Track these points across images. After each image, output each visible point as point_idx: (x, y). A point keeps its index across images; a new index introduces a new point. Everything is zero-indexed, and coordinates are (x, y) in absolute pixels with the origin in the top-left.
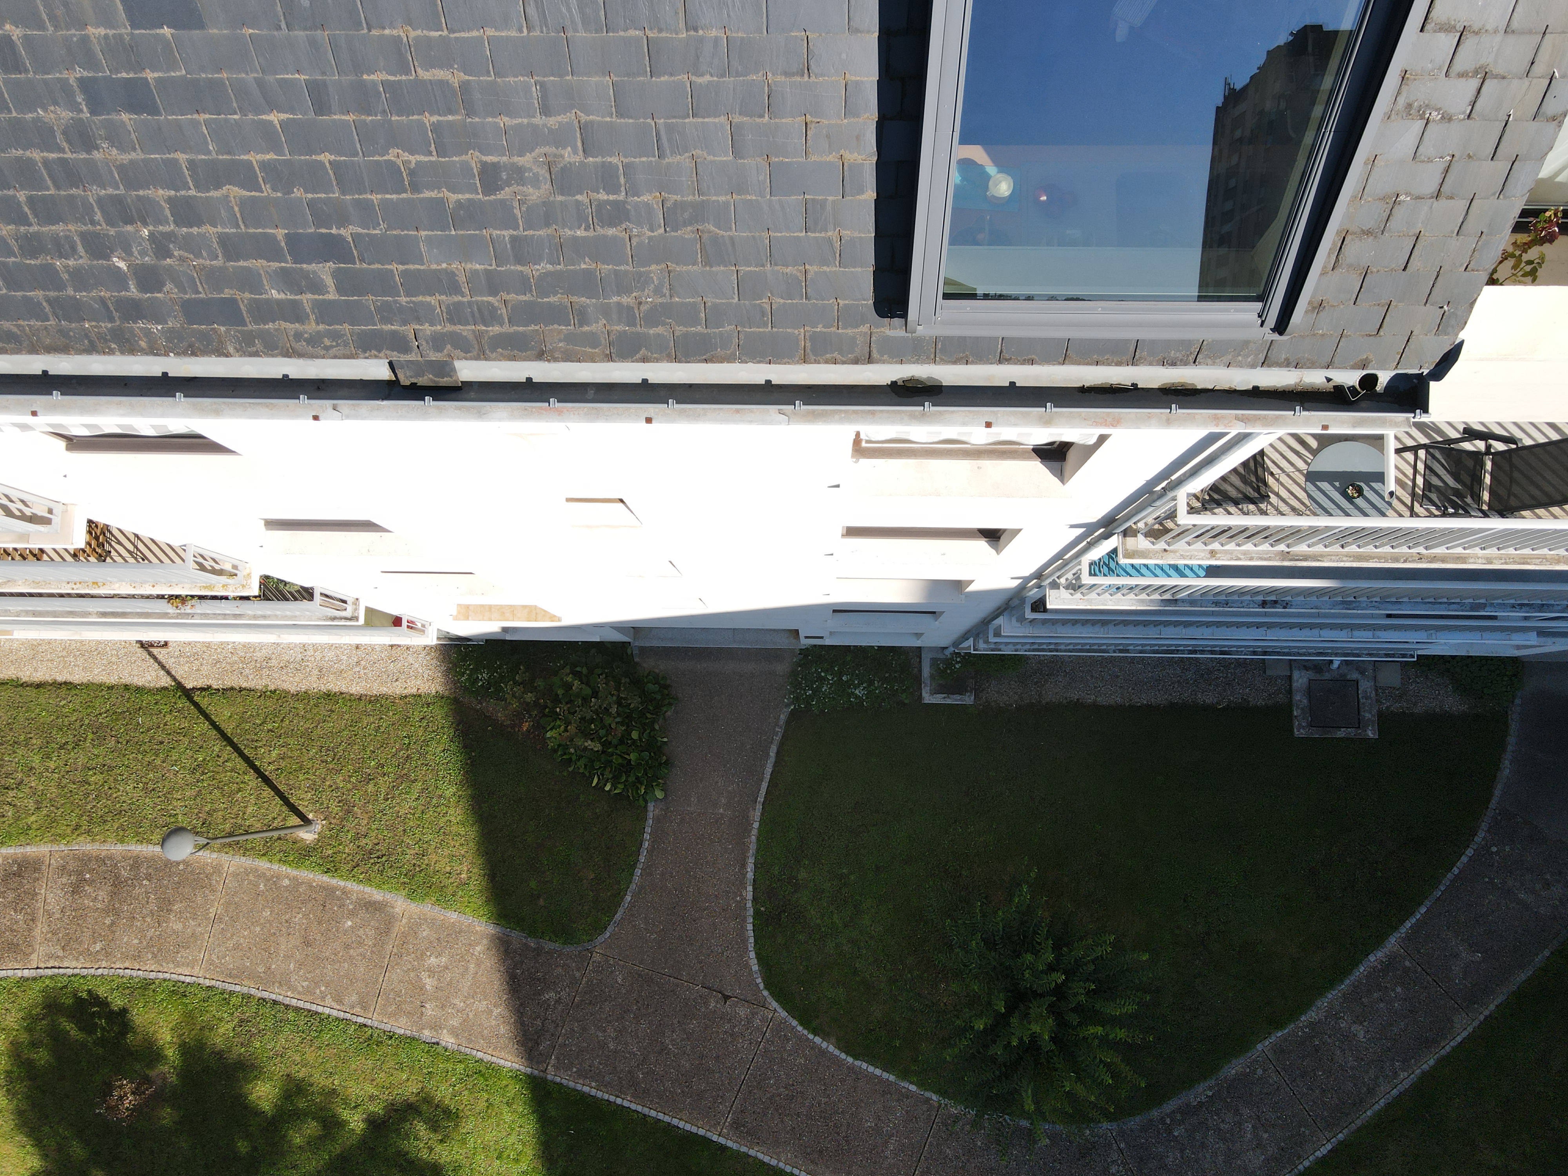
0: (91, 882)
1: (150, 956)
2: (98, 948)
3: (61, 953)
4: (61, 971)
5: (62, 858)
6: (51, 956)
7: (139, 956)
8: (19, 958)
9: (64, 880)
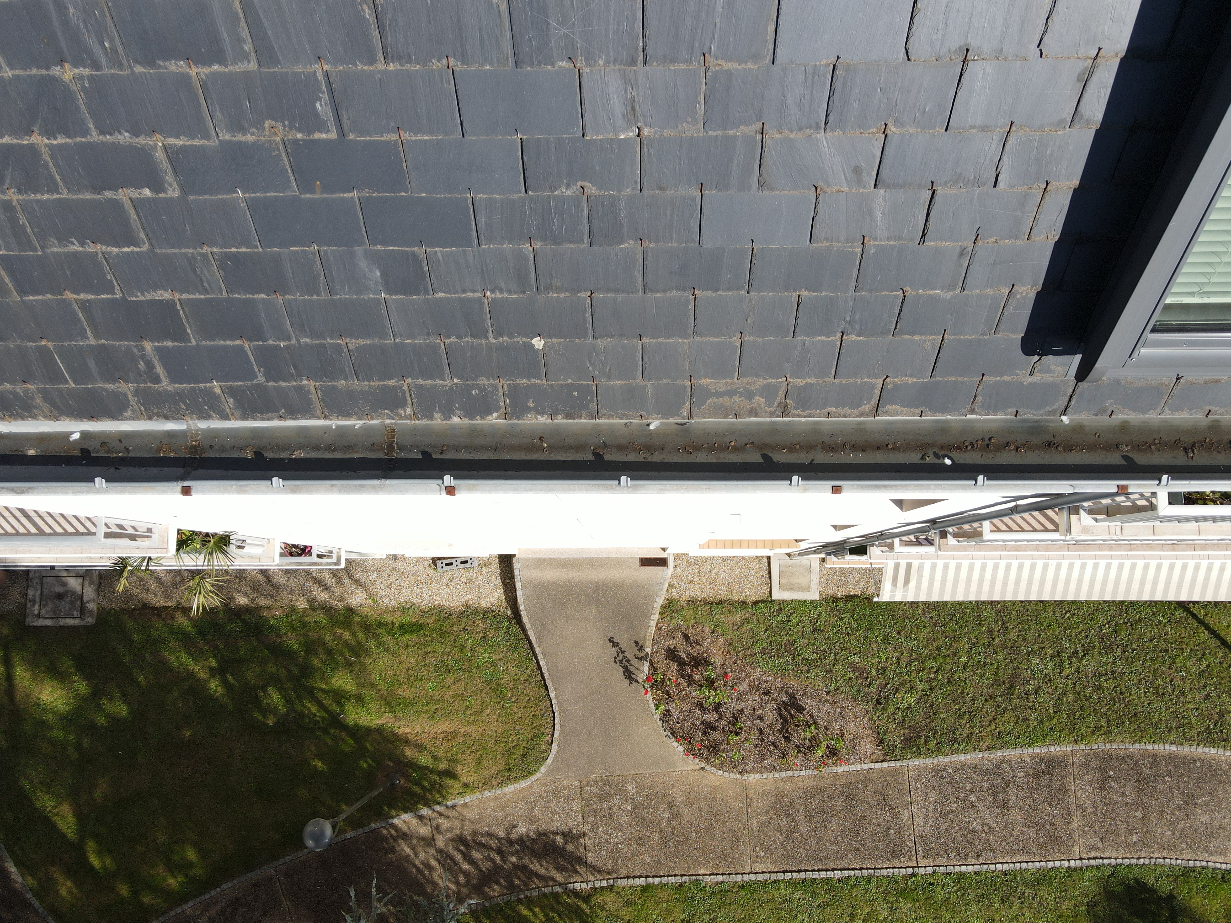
0: (1117, 779)
1: (1184, 846)
2: (1135, 839)
3: (1100, 845)
4: (1106, 861)
5: (1085, 756)
6: (1091, 848)
7: (1174, 846)
8: (1062, 850)
9: (1090, 777)
